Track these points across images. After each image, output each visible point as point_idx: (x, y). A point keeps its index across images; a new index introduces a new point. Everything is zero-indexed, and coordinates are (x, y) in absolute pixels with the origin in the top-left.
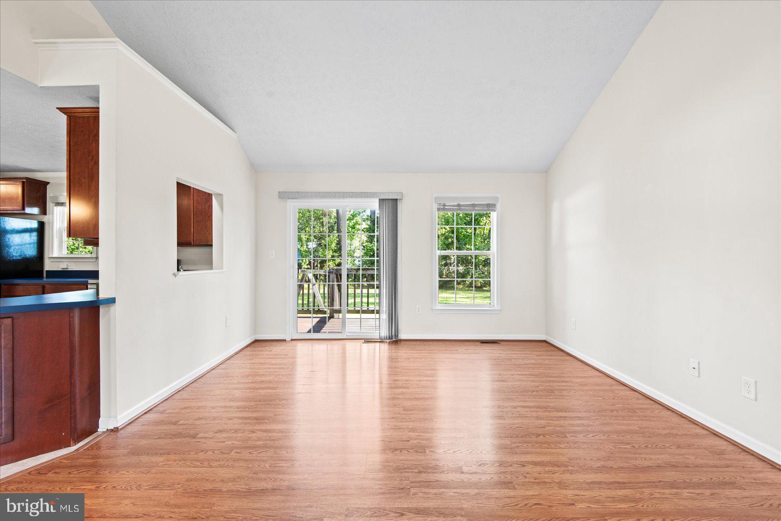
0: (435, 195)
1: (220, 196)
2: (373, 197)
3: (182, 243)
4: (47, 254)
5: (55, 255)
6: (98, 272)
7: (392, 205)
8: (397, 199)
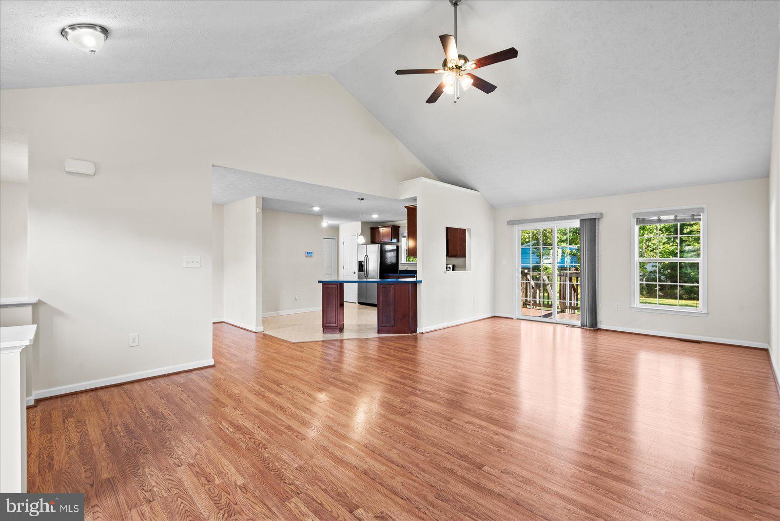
0: (634, 211)
1: (470, 230)
2: (575, 218)
3: (449, 254)
4: (400, 262)
5: (403, 262)
6: (416, 271)
7: (591, 224)
8: (595, 219)
